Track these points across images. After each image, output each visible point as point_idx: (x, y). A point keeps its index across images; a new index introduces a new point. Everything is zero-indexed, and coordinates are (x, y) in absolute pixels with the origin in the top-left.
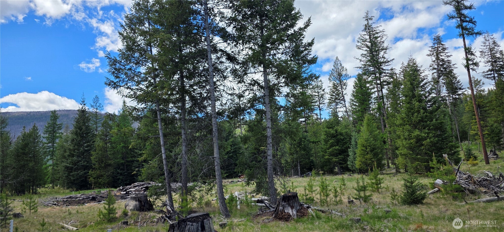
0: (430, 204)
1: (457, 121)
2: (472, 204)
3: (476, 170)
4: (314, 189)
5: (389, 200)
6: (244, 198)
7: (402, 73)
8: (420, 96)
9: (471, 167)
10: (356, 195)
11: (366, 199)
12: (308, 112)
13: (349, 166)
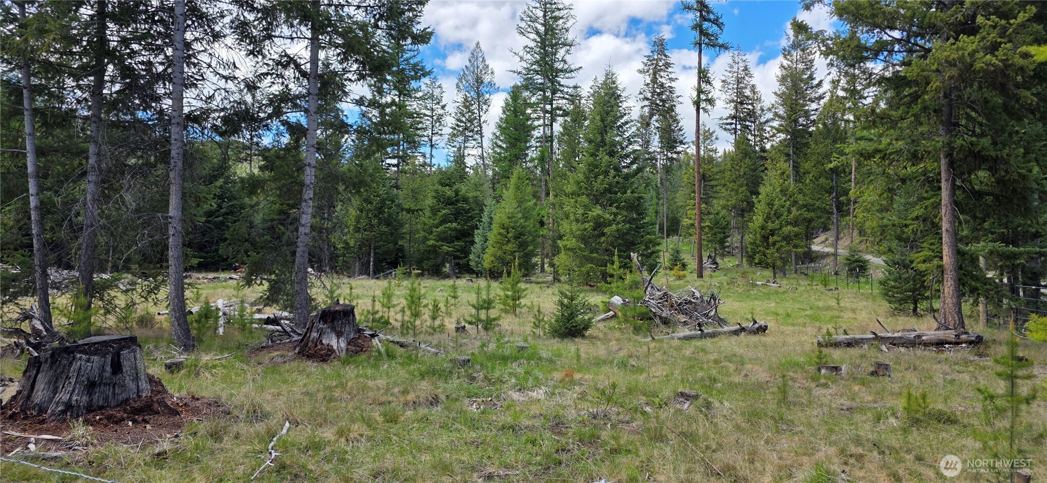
0: (596, 338)
1: (667, 199)
2: (662, 341)
3: (680, 287)
4: (395, 302)
5: (528, 328)
6: (236, 313)
7: (591, 98)
8: (614, 144)
9: (675, 280)
10: (471, 316)
11: (488, 325)
12: (408, 149)
13: (472, 263)
